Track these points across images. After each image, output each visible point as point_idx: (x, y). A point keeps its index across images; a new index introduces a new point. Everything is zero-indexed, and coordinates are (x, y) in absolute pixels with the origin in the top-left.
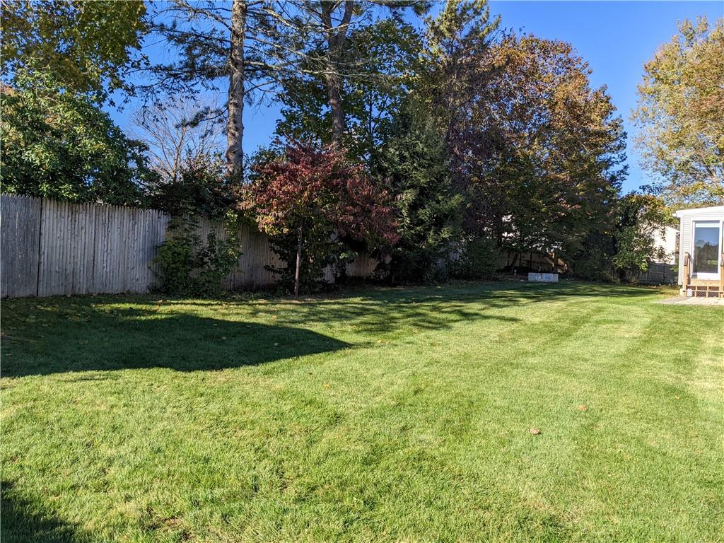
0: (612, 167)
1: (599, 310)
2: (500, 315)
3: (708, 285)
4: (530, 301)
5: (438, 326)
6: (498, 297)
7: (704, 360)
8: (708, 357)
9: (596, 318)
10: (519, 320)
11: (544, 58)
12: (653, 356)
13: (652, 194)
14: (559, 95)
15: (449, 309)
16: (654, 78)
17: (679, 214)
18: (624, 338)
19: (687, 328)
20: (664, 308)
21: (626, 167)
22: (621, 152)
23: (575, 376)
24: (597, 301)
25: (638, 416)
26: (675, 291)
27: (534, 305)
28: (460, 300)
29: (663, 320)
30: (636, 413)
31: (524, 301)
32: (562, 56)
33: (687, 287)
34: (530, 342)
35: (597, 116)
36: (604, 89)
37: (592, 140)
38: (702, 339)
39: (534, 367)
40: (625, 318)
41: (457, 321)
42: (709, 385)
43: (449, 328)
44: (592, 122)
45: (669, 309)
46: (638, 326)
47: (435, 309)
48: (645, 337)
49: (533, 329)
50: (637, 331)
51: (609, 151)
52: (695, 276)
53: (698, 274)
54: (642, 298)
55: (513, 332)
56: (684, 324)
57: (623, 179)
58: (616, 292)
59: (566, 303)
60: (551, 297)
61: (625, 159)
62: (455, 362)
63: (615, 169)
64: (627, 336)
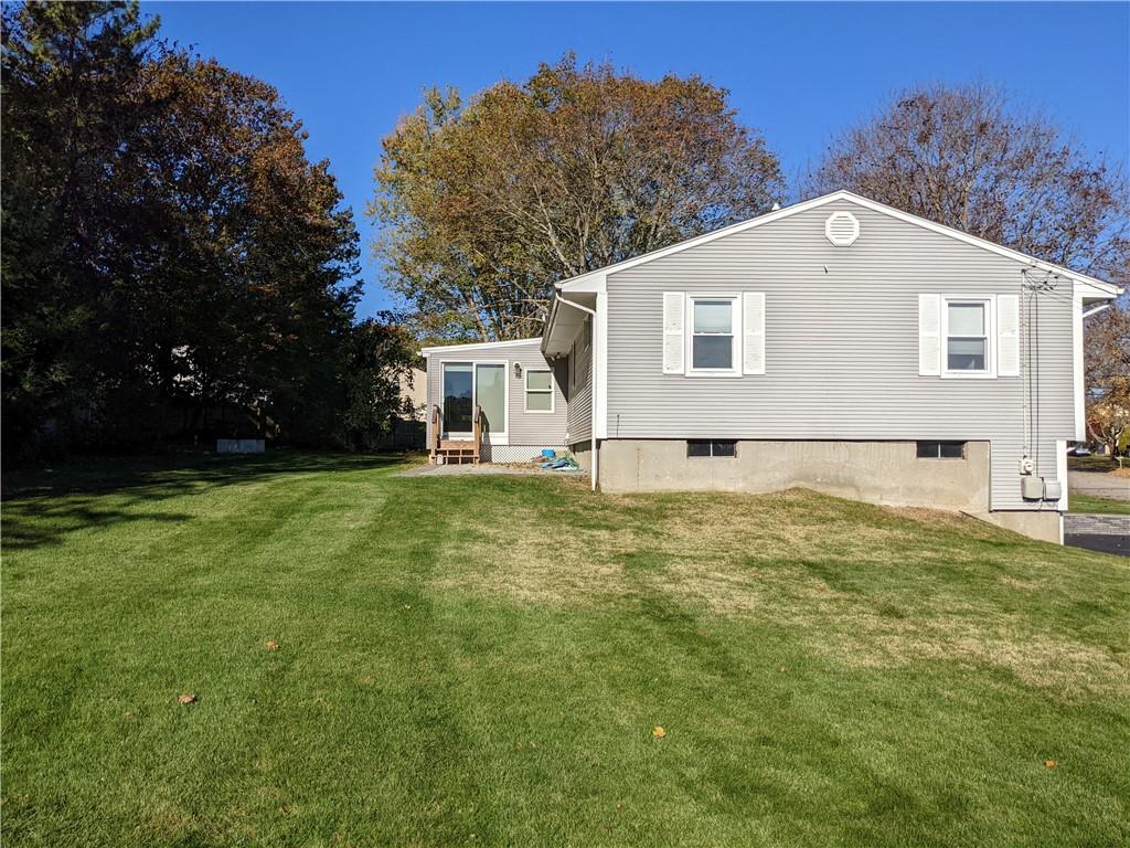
0: (341, 281)
1: (317, 492)
2: (157, 511)
3: (461, 448)
4: (212, 484)
5: (35, 541)
6: (160, 482)
7: (448, 550)
8: (453, 544)
9: (312, 504)
10: (190, 517)
11: (235, 102)
12: (385, 552)
13: (393, 324)
14: (261, 163)
15: (61, 509)
16: (395, 161)
17: (425, 352)
18: (348, 530)
19: (430, 509)
20: (404, 482)
21: (360, 283)
22: (353, 261)
23: (268, 596)
24: (315, 479)
25: (353, 643)
26: (423, 459)
27: (218, 491)
28: (85, 491)
29: (401, 500)
30: (350, 639)
31: (202, 485)
32: (264, 104)
33: (437, 452)
34: (204, 551)
35: (317, 203)
36: (325, 165)
37: (312, 238)
38: (447, 521)
39: (205, 593)
40: (352, 502)
41: (77, 528)
42: (449, 583)
43: (57, 542)
44: (310, 211)
45: (411, 484)
46: (368, 511)
47: (34, 510)
48: (376, 526)
49: (213, 529)
50: (366, 518)
51: (336, 257)
52: (446, 437)
53: (450, 433)
54: (379, 470)
55: (177, 538)
56: (427, 503)
57: (356, 300)
58: (348, 463)
59: (269, 484)
60: (248, 477)
61: (358, 272)
62: (59, 602)
63: (344, 285)
64: (352, 526)
